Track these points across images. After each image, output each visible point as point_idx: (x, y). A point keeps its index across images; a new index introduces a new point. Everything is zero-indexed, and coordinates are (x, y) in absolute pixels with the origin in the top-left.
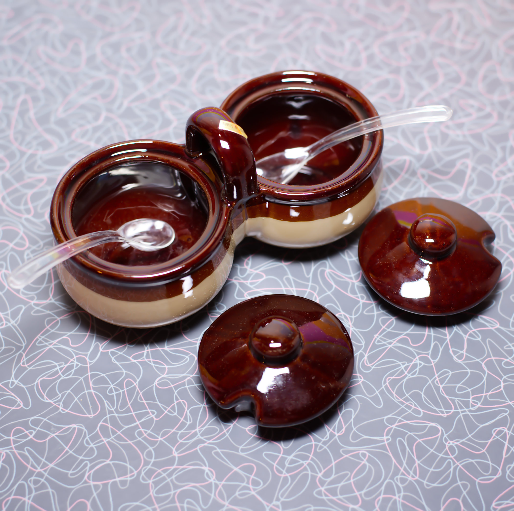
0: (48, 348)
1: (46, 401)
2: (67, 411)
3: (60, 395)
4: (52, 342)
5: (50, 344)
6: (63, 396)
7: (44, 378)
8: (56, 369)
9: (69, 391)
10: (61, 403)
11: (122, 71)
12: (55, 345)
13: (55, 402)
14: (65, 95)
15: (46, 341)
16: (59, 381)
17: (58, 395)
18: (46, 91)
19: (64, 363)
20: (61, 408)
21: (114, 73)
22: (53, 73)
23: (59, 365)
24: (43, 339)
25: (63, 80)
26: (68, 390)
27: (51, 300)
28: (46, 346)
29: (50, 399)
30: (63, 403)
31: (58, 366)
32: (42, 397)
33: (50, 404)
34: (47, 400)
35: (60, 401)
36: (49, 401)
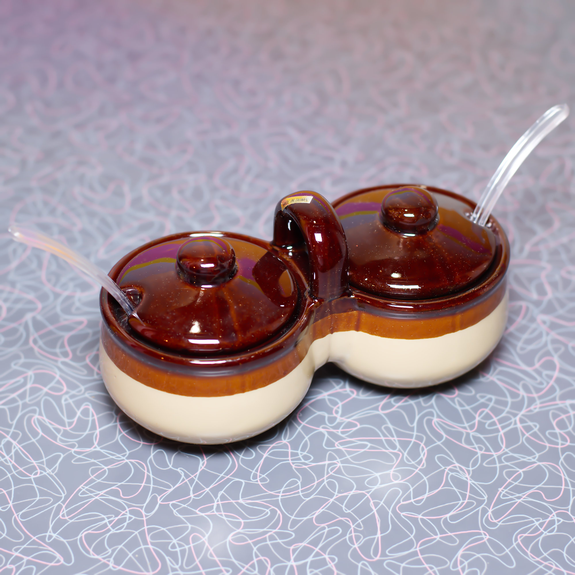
0: (94, 499)
1: (92, 557)
2: (120, 568)
3: (110, 550)
4: (98, 492)
5: (96, 495)
6: (113, 551)
7: (90, 531)
8: (104, 522)
9: (120, 547)
10: (112, 559)
11: (174, 213)
12: (102, 496)
13: (104, 558)
14: (107, 237)
15: (91, 492)
16: (108, 535)
17: (107, 550)
18: (84, 232)
19: (114, 516)
20: (111, 564)
21: (165, 215)
22: (92, 215)
23: (108, 518)
24: (87, 490)
25: (104, 221)
26: (120, 544)
27: (95, 447)
28: (91, 497)
29: (98, 554)
30: (114, 559)
31: (106, 518)
32: (88, 552)
33: (98, 561)
34: (94, 555)
35: (110, 556)
36: (96, 557)
